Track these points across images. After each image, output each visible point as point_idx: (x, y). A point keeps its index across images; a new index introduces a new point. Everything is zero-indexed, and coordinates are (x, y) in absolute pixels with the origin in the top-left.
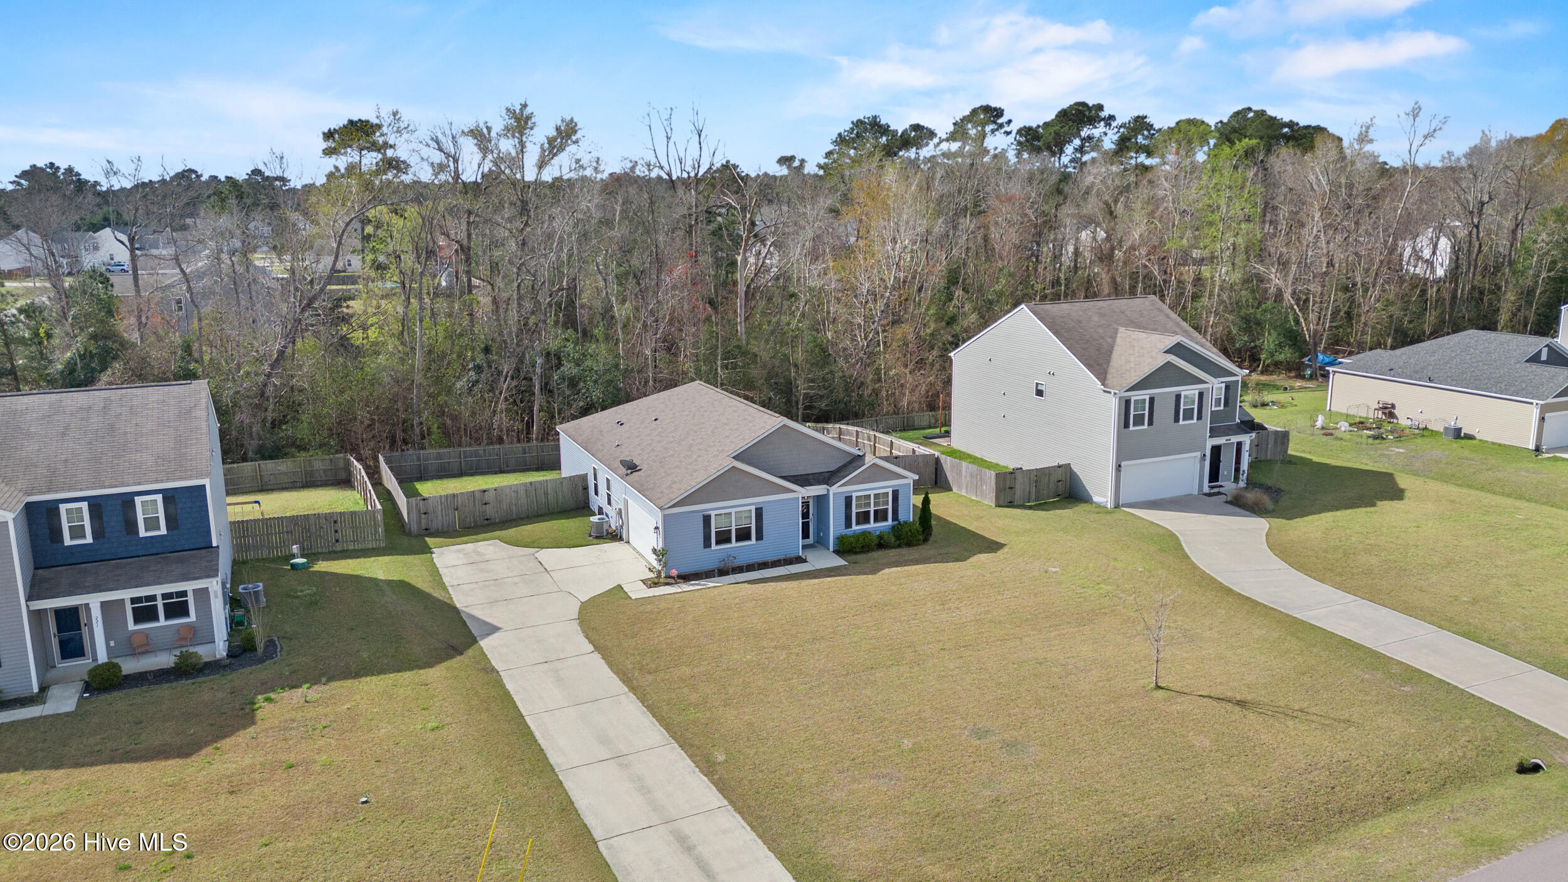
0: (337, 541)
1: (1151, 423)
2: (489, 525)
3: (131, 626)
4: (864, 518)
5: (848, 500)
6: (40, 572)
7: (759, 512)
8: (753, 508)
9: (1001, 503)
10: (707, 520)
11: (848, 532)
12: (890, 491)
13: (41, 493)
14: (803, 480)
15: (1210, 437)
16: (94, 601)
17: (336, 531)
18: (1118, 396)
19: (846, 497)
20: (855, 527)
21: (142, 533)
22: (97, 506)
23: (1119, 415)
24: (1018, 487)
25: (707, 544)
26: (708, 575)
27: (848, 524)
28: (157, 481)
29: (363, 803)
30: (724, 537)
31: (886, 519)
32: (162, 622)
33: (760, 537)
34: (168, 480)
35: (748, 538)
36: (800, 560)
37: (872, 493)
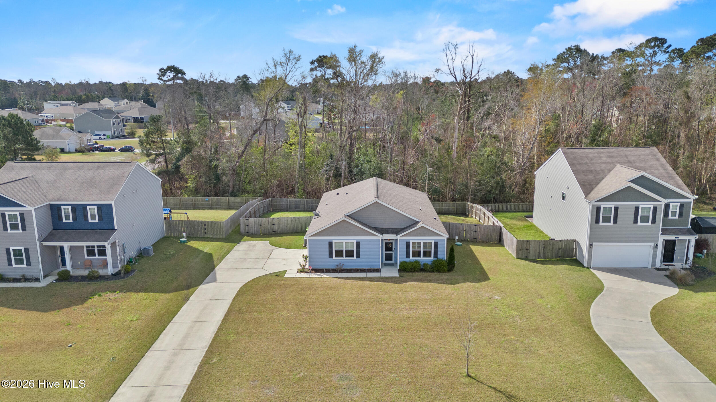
0: (205, 233)
1: (615, 221)
2: (274, 234)
3: (86, 257)
4: (417, 254)
5: (408, 244)
6: (54, 231)
7: (358, 244)
8: (355, 242)
9: (520, 257)
10: (330, 244)
11: (407, 260)
12: (433, 242)
13: (56, 201)
14: (383, 231)
15: (661, 234)
16: (66, 245)
17: (205, 229)
18: (591, 204)
19: (407, 242)
20: (411, 258)
21: (90, 221)
22: (74, 208)
23: (592, 215)
24: (531, 249)
25: (331, 256)
26: (328, 271)
27: (408, 256)
28: (95, 200)
29: (69, 346)
30: (339, 254)
31: (430, 256)
32: (97, 257)
33: (358, 256)
34: (99, 200)
35: (352, 256)
36: (378, 270)
37: (422, 242)
